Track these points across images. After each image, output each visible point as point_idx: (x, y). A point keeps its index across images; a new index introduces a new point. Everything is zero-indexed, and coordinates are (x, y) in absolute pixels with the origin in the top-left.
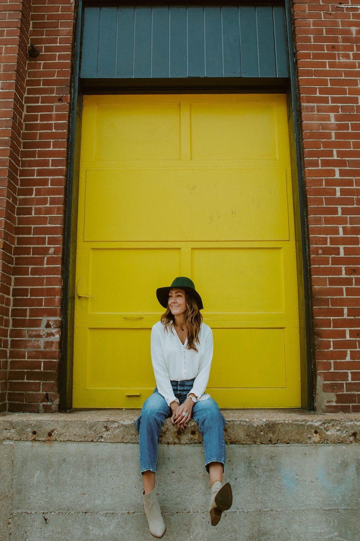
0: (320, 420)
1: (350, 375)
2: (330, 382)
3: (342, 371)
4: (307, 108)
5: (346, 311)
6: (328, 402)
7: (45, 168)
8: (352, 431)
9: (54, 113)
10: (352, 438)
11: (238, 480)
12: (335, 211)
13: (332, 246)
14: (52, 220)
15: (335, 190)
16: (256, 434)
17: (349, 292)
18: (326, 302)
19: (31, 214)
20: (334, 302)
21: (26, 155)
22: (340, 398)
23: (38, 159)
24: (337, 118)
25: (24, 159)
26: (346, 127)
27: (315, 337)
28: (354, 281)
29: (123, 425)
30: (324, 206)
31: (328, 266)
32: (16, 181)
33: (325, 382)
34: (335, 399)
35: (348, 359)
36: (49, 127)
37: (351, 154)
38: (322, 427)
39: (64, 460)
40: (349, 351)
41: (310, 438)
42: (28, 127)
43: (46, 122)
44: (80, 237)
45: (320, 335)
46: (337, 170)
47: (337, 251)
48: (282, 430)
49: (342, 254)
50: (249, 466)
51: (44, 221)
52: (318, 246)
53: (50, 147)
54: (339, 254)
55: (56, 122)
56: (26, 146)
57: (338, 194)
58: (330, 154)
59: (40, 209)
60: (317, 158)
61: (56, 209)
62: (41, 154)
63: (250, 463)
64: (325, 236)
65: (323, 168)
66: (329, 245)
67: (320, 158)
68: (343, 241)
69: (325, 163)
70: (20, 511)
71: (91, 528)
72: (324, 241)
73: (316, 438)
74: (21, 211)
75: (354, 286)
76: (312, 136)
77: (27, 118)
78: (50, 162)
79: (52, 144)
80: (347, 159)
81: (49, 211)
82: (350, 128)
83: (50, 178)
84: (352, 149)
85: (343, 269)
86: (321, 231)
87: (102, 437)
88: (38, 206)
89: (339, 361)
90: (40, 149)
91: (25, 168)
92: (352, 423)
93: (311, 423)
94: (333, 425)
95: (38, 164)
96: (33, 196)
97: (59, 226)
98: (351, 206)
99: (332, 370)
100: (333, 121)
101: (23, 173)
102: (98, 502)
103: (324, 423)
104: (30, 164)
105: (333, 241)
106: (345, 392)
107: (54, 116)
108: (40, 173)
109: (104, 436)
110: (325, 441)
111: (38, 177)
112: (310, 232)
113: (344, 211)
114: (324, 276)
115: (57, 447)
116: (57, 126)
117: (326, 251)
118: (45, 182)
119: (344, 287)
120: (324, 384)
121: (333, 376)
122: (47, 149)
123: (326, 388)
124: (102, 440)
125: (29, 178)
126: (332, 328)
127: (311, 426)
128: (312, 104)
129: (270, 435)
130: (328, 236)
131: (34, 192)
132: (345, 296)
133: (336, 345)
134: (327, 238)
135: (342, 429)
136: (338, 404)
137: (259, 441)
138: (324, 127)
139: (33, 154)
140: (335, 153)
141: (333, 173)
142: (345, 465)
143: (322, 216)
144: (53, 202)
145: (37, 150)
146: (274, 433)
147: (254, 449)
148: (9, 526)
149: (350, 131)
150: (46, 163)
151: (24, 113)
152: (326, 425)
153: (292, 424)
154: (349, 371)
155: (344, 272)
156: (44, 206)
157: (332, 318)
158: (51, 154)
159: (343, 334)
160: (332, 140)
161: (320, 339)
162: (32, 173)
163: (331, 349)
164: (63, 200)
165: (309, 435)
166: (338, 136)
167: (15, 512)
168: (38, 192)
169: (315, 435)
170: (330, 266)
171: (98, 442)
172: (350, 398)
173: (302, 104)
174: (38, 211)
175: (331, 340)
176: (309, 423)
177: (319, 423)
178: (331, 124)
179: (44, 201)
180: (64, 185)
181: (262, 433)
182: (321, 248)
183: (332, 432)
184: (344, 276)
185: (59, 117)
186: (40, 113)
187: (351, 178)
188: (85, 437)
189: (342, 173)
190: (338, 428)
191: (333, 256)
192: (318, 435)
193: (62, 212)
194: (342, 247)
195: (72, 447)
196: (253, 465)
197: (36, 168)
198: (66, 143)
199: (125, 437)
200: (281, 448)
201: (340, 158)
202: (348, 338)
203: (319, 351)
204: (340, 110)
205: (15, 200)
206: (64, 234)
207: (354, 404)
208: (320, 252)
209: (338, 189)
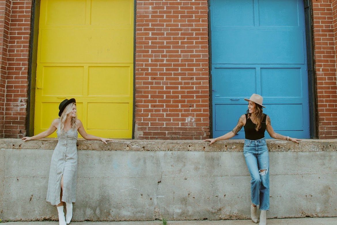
0: (130, 142)
1: (150, 124)
2: (141, 127)
3: (146, 122)
4: (139, 3)
5: (150, 96)
6: (140, 135)
7: (21, 31)
8: (143, 146)
9: (25, 5)
10: (142, 149)
11: (95, 165)
12: (148, 52)
13: (146, 67)
14: (24, 55)
15: (149, 42)
16: (103, 146)
17: (152, 88)
18: (141, 92)
19: (14, 52)
20: (145, 92)
21: (12, 25)
22: (145, 134)
23: (18, 27)
24: (153, 8)
25: (11, 27)
26: (156, 12)
27: (136, 107)
28: (154, 83)
29: (49, 142)
30: (143, 49)
31: (143, 76)
32: (7, 37)
33: (139, 127)
34: (142, 134)
35: (149, 117)
36: (23, 12)
37: (157, 25)
38: (130, 144)
39: (25, 156)
40: (150, 113)
41: (125, 148)
42: (13, 12)
43: (21, 10)
44: (39, 61)
45: (137, 106)
46: (150, 32)
47: (148, 69)
48: (114, 145)
49: (150, 71)
50: (100, 159)
51: (20, 55)
52: (139, 67)
53: (23, 22)
54: (148, 71)
55: (26, 10)
56: (12, 21)
57: (150, 44)
58: (148, 25)
59: (18, 50)
60: (142, 27)
61: (25, 50)
62: (19, 25)
63: (100, 158)
64: (143, 63)
65: (144, 32)
66: (144, 67)
67: (143, 27)
68: (151, 65)
69: (145, 29)
70: (7, 176)
71: (36, 183)
72: (142, 65)
73: (128, 148)
74: (10, 51)
75: (154, 85)
76: (140, 16)
77: (13, 8)
78: (23, 29)
79: (24, 20)
80: (156, 27)
81: (22, 51)
82: (158, 13)
83: (23, 36)
84: (158, 23)
85: (150, 77)
86: (141, 61)
87: (41, 147)
88: (17, 49)
89: (145, 118)
90: (18, 23)
91: (12, 31)
92: (143, 143)
93: (126, 142)
94: (135, 143)
95: (18, 29)
96: (15, 44)
97: (27, 58)
98: (155, 49)
99: (142, 122)
100: (150, 9)
101: (11, 34)
102: (39, 173)
103: (132, 143)
104: (14, 29)
105: (146, 65)
106: (147, 131)
107: (25, 7)
108: (18, 34)
109: (42, 147)
110: (131, 150)
111: (18, 36)
112: (136, 61)
113: (152, 52)
114: (141, 81)
115: (23, 151)
116: (26, 12)
117: (143, 70)
118: (20, 38)
119: (150, 86)
120: (138, 127)
121: (142, 124)
122: (22, 23)
123: (139, 129)
124: (41, 148)
125: (14, 36)
126: (143, 104)
127: (126, 144)
128: (142, 2)
129: (109, 147)
130: (144, 63)
131: (16, 42)
132: (150, 90)
133: (145, 111)
134: (143, 64)
135: (139, 145)
136: (144, 136)
137: (104, 149)
138: (146, 12)
139: (15, 25)
140: (150, 25)
141: (148, 34)
142: (139, 159)
143: (142, 54)
144: (24, 47)
145: (17, 23)
146: (110, 146)
147: (102, 152)
148: (3, 182)
149: (158, 14)
150: (21, 29)
151: (12, 5)
152: (132, 144)
153: (118, 143)
154: (149, 122)
155: (150, 79)
156: (20, 49)
157: (143, 99)
158: (24, 25)
159: (148, 106)
160: (150, 18)
161: (137, 108)
162: (15, 34)
163: (142, 112)
164: (28, 46)
165: (125, 147)
166: (152, 16)
167: (5, 177)
168: (18, 42)
169: (127, 147)
170: (144, 76)
171: (39, 149)
172: (149, 134)
173: (137, 1)
174: (17, 51)
175: (143, 108)
176: (125, 143)
177: (130, 143)
178: (149, 11)
179: (20, 47)
180: (29, 39)
181: (106, 146)
182: (140, 68)
183: (135, 146)
184: (150, 80)
185: (27, 8)
186: (18, 6)
187: (156, 36)
188: (34, 147)
189: (153, 34)
190: (137, 145)
191: (146, 72)
192: (128, 147)
193: (28, 51)
194: (150, 68)
195: (29, 151)
196: (101, 159)
197: (17, 31)
198: (30, 20)
199: (50, 147)
200: (113, 152)
201: (152, 27)
202: (150, 108)
203: (137, 113)
204: (154, 4)
205: (7, 46)
206: (29, 61)
207: (151, 136)
208: (140, 70)
209: (150, 41)
